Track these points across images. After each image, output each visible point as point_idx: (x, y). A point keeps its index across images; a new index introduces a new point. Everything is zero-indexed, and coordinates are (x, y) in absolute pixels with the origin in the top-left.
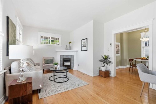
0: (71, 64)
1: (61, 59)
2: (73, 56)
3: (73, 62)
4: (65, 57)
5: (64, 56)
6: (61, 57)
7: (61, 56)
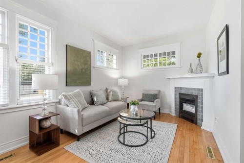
0: (196, 110)
1: (176, 95)
2: (202, 90)
3: (202, 108)
4: (183, 92)
5: (181, 88)
6: (176, 91)
7: (176, 88)
